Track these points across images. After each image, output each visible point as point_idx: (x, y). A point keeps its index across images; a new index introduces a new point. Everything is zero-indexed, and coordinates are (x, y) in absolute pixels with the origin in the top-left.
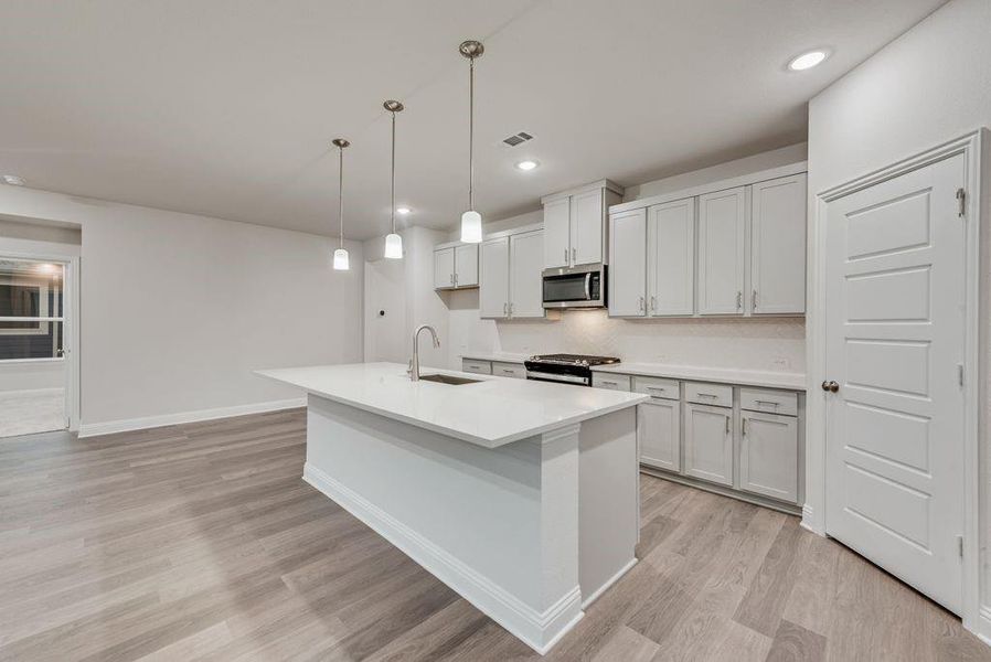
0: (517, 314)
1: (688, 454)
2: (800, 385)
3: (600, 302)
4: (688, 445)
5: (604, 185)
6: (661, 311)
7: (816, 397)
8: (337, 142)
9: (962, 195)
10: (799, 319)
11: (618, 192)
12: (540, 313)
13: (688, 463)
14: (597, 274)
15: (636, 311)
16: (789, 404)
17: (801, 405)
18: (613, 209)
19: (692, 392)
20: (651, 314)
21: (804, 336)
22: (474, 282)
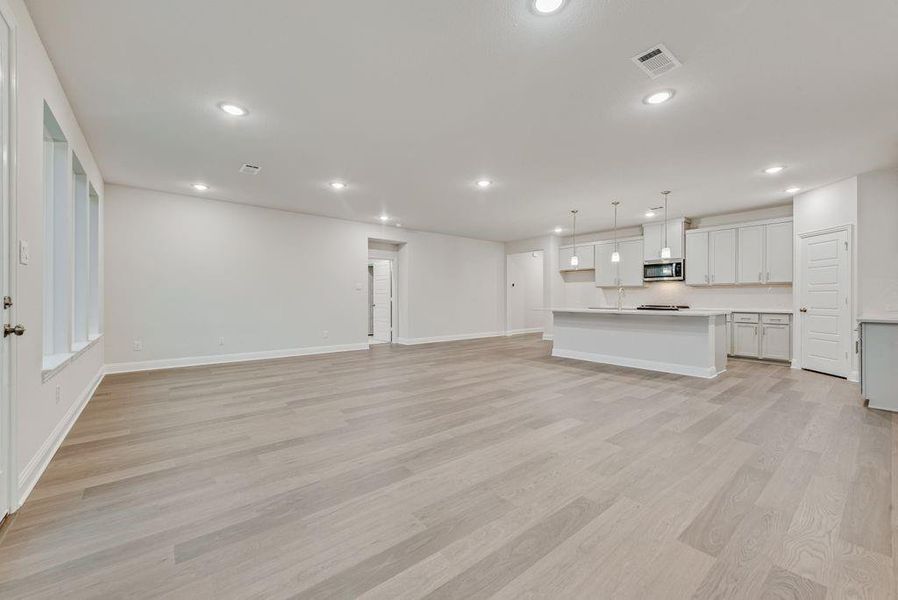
0: (624, 284)
1: (735, 345)
2: (790, 311)
3: (682, 278)
4: (736, 339)
5: (684, 220)
6: (717, 282)
7: (797, 316)
9: (846, 244)
10: (790, 284)
11: (689, 223)
12: (640, 283)
13: (736, 350)
14: (680, 264)
15: (703, 282)
16: (785, 319)
17: (790, 320)
18: (687, 232)
19: (737, 317)
20: (711, 283)
21: (792, 293)
22: (591, 267)
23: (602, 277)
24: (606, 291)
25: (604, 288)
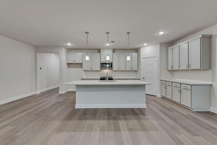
0: (94, 69)
3: (112, 68)
8: (86, 33)
9: (156, 61)
12: (100, 69)
14: (112, 64)
20: (119, 70)
22: (81, 62)
23: (85, 67)
24: (86, 72)
25: (85, 71)
